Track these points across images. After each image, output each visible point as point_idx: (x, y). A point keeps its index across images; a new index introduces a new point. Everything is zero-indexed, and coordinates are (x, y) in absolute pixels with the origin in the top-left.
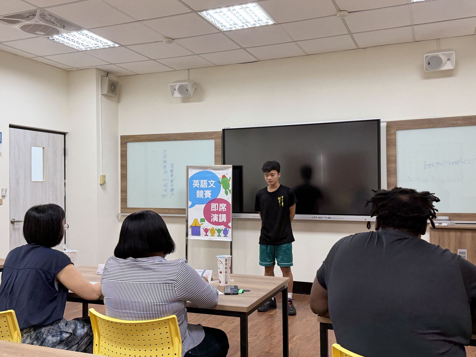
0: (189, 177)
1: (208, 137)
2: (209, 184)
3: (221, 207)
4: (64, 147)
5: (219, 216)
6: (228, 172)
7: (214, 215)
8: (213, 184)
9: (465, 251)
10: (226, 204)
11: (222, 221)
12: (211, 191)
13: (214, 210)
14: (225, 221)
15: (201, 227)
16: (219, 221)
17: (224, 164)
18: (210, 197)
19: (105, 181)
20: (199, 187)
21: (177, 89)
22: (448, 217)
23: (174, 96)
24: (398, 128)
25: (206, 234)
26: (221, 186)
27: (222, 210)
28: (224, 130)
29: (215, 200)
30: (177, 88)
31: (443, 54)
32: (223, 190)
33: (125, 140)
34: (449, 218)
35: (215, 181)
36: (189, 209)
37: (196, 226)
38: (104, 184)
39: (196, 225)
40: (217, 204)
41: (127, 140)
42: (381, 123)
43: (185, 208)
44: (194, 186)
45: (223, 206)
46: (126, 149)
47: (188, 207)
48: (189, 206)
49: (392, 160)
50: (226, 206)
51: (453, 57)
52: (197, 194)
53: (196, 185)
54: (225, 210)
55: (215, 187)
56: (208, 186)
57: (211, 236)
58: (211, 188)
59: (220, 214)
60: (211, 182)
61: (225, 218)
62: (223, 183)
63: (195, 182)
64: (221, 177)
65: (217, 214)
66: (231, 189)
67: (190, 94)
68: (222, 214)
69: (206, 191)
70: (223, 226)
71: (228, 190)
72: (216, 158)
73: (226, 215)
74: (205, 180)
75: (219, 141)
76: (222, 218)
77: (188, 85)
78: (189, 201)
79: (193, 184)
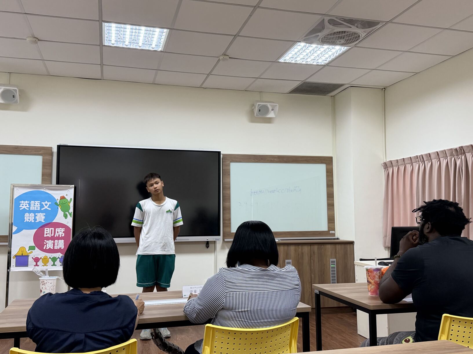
0: (15, 197)
1: (35, 153)
2: (42, 206)
3: (58, 232)
5: (55, 242)
6: (69, 193)
7: (47, 242)
8: (48, 205)
9: (290, 261)
10: (64, 229)
11: (59, 248)
12: (45, 214)
13: (48, 235)
15: (29, 256)
16: (55, 248)
17: (59, 183)
18: (43, 221)
20: (28, 209)
24: (232, 160)
25: (37, 264)
26: (58, 208)
27: (59, 235)
28: (59, 147)
29: (48, 225)
32: (60, 213)
35: (50, 203)
36: (13, 235)
40: (53, 229)
42: (221, 155)
43: (7, 234)
44: (21, 208)
45: (61, 230)
47: (13, 233)
48: (13, 231)
50: (64, 231)
52: (25, 217)
53: (23, 207)
54: (62, 236)
55: (50, 209)
56: (41, 208)
57: (43, 265)
58: (45, 211)
59: (55, 241)
60: (45, 204)
61: (63, 244)
62: (61, 204)
63: (23, 203)
64: (59, 199)
65: (51, 240)
66: (71, 212)
67: (16, 102)
68: (58, 240)
69: (39, 215)
70: (60, 253)
71: (67, 213)
72: (44, 177)
73: (64, 241)
74: (37, 202)
75: (48, 157)
76: (59, 245)
77: (17, 90)
78: (13, 225)
79: (20, 205)
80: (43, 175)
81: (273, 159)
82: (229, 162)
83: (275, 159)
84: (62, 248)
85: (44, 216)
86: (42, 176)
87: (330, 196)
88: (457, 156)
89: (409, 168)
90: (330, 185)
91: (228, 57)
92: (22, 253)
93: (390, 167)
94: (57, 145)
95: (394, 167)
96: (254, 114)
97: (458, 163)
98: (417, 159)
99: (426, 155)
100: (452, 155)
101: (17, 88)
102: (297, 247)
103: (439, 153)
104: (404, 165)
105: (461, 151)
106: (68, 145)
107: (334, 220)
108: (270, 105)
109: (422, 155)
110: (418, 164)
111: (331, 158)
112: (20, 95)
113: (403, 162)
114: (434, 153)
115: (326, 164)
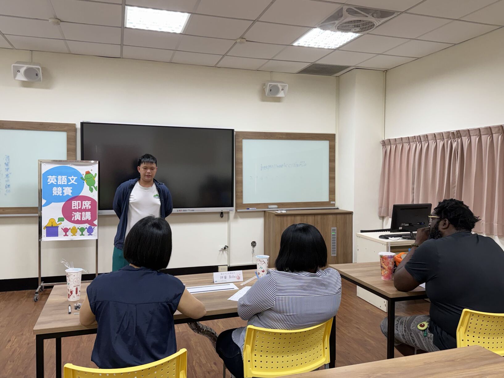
0: (43, 172)
1: (59, 129)
2: (69, 181)
3: (84, 205)
5: (82, 214)
6: (93, 168)
7: (75, 213)
8: (74, 180)
10: (90, 202)
11: (86, 220)
13: (75, 208)
14: (90, 219)
15: (58, 227)
16: (83, 219)
17: (84, 159)
18: (70, 194)
20: (55, 183)
21: (22, 72)
22: (277, 206)
23: (17, 78)
24: (244, 137)
25: (66, 234)
26: (84, 182)
27: (86, 207)
28: (82, 124)
30: (22, 70)
32: (86, 187)
35: (76, 178)
36: (42, 208)
37: (52, 227)
39: (52, 225)
40: (80, 202)
43: (37, 207)
44: (50, 182)
45: (87, 203)
47: (42, 206)
48: (43, 204)
49: (239, 163)
50: (90, 203)
52: (53, 191)
53: (52, 181)
54: (89, 208)
55: (76, 183)
56: (67, 183)
57: (72, 235)
58: (72, 185)
59: (83, 212)
60: (72, 179)
61: (90, 216)
62: (87, 179)
63: (51, 178)
64: (85, 174)
65: (79, 212)
66: (96, 186)
67: (40, 80)
68: (85, 212)
69: (66, 189)
70: (87, 224)
71: (93, 187)
72: (69, 153)
73: (90, 213)
74: (64, 177)
75: (72, 134)
76: (86, 216)
77: (39, 69)
78: (42, 199)
79: (48, 180)
80: (68, 150)
81: (281, 136)
82: (241, 139)
83: (284, 137)
84: (89, 220)
85: (71, 189)
86: (67, 152)
87: (332, 170)
88: (453, 139)
89: (406, 147)
90: (332, 160)
91: (244, 40)
92: (51, 224)
93: (388, 144)
94: (81, 122)
95: (392, 145)
96: (265, 94)
97: (454, 145)
98: (415, 140)
99: (424, 136)
100: (448, 137)
101: (40, 66)
102: (303, 217)
103: (436, 135)
104: (402, 144)
105: (458, 134)
106: (91, 122)
107: (335, 192)
108: (280, 85)
109: (420, 136)
110: (415, 144)
111: (334, 135)
112: (42, 73)
113: (401, 141)
114: (431, 134)
115: (329, 141)
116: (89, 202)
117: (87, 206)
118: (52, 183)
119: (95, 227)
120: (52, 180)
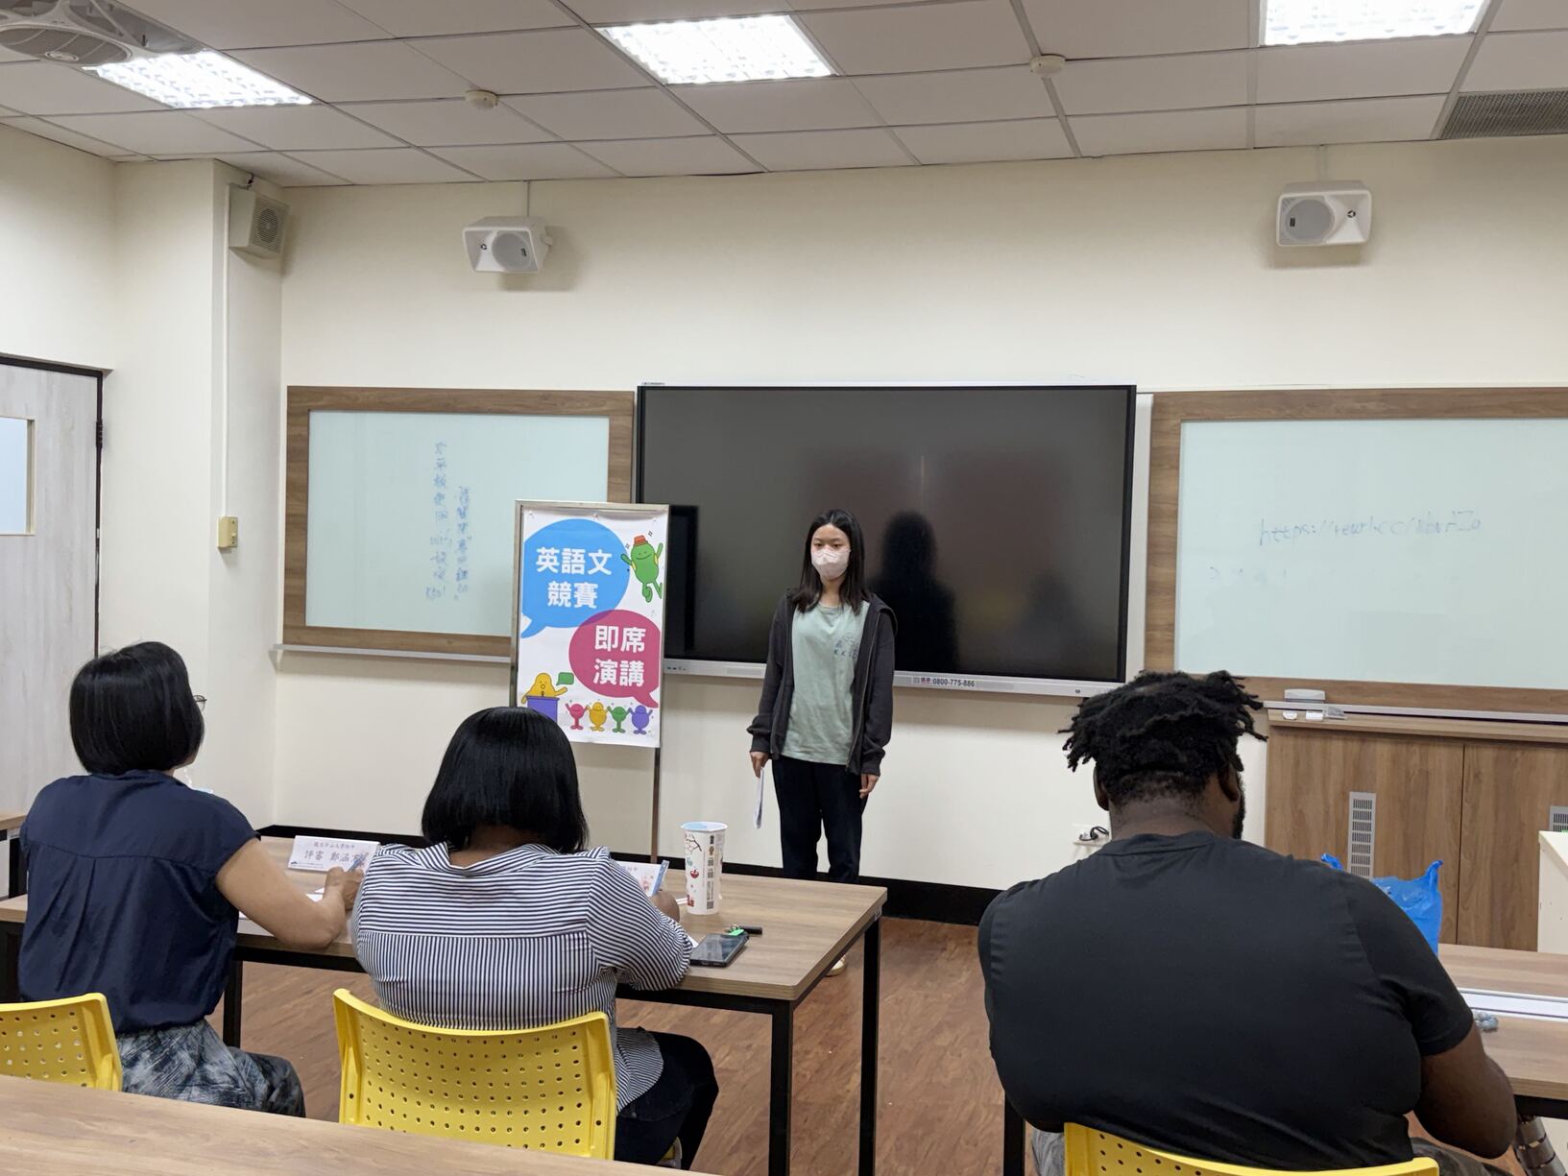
0: (526, 537)
1: (590, 410)
2: (589, 564)
3: (628, 638)
4: (96, 420)
5: (621, 666)
6: (656, 528)
7: (603, 663)
8: (604, 562)
9: (1372, 797)
10: (644, 630)
11: (630, 685)
12: (596, 586)
13: (604, 646)
14: (640, 683)
15: (559, 700)
16: (622, 683)
17: (640, 500)
18: (592, 605)
19: (235, 539)
20: (555, 571)
21: (489, 247)
22: (1323, 693)
23: (480, 268)
24: (1188, 414)
25: (577, 723)
26: (628, 570)
27: (631, 647)
28: (642, 390)
29: (608, 616)
30: (490, 241)
31: (1336, 197)
32: (635, 585)
33: (305, 403)
34: (1326, 694)
35: (610, 555)
36: (522, 641)
37: (543, 698)
38: (233, 549)
39: (543, 693)
40: (616, 629)
41: (308, 404)
42: (1137, 396)
43: (509, 635)
44: (541, 566)
45: (635, 635)
46: (305, 433)
47: (520, 635)
48: (523, 628)
49: (1164, 512)
50: (644, 635)
51: (1366, 208)
52: (550, 594)
53: (547, 564)
54: (641, 649)
55: (608, 573)
56: (586, 570)
57: (592, 728)
58: (597, 578)
59: (622, 662)
60: (597, 558)
61: (642, 675)
62: (635, 561)
63: (546, 554)
64: (632, 544)
65: (613, 660)
66: (661, 584)
67: (532, 268)
68: (630, 660)
69: (581, 586)
70: (633, 698)
71: (651, 585)
73: (642, 664)
74: (577, 551)
76: (631, 674)
78: (522, 614)
79: (537, 560)
80: (611, 472)
81: (1358, 406)
83: (1371, 406)
84: (638, 685)
85: (595, 590)
86: (609, 476)
91: (1057, 60)
92: (542, 690)
94: (636, 387)
101: (528, 225)
102: (1401, 747)
116: (641, 632)
117: (635, 644)
118: (548, 568)
119: (654, 709)
120: (546, 559)
